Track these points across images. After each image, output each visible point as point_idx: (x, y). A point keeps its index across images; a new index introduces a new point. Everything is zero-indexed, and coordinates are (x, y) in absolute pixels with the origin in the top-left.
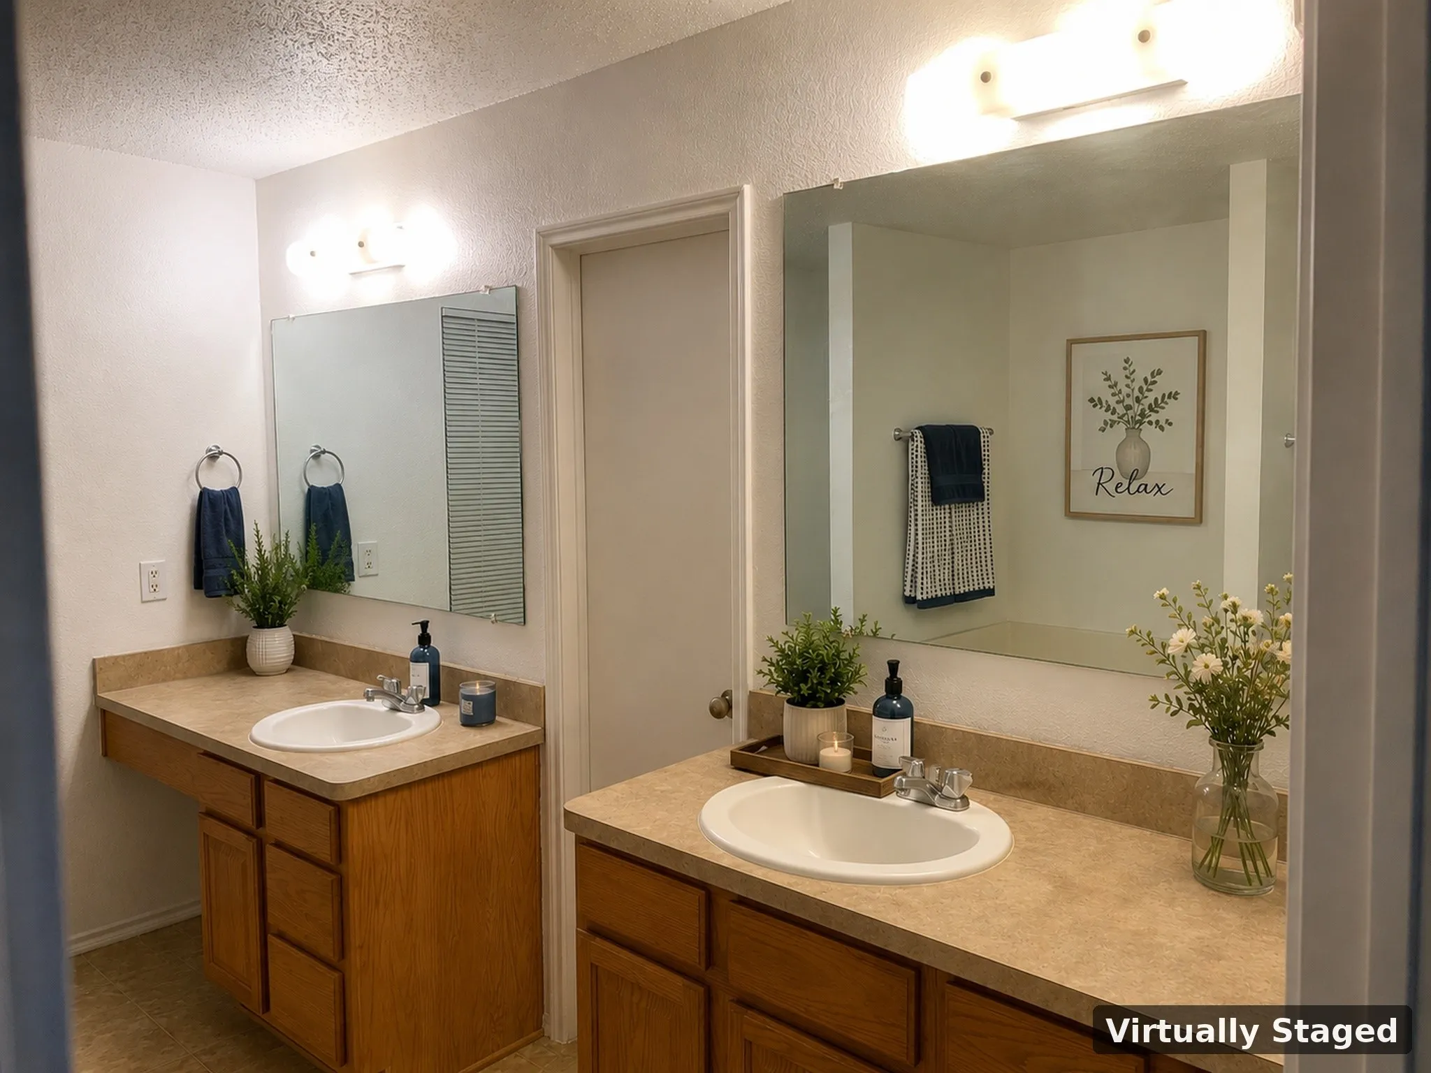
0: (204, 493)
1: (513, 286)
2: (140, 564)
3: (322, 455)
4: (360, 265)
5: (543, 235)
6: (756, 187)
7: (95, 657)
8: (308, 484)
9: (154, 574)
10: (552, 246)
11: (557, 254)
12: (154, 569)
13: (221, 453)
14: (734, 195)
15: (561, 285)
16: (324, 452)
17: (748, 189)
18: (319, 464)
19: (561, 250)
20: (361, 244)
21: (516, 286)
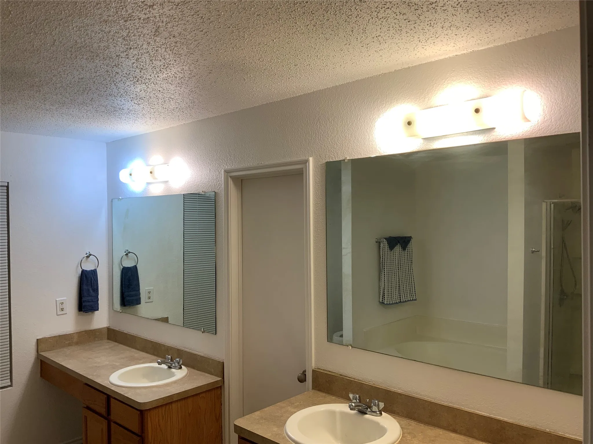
0: (83, 271)
1: (214, 192)
2: (56, 300)
3: (129, 254)
4: (151, 180)
5: (227, 172)
6: (314, 159)
7: (38, 338)
8: (122, 266)
9: (62, 303)
10: (230, 177)
11: (232, 179)
12: (62, 302)
13: (90, 255)
14: (305, 162)
15: (234, 193)
16: (129, 252)
17: (311, 159)
18: (127, 257)
19: (234, 178)
20: (151, 173)
21: (215, 192)
